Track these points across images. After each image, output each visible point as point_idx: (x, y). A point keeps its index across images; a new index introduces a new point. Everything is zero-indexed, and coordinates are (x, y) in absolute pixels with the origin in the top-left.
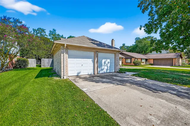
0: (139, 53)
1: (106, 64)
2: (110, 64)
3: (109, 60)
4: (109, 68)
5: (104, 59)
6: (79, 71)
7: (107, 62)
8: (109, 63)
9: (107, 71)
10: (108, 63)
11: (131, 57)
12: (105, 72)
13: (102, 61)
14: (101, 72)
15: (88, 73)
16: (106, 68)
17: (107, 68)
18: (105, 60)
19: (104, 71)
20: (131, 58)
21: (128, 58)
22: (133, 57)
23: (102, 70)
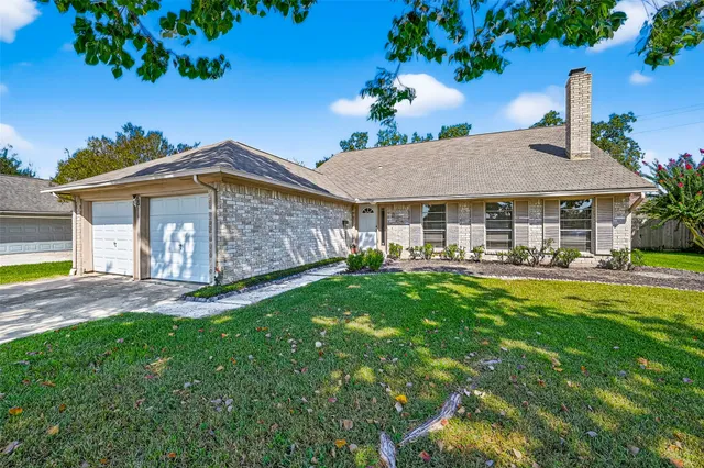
1: (178, 245)
4: (189, 262)
5: (171, 222)
6: (109, 261)
7: (181, 236)
8: (191, 241)
9: (181, 274)
10: (187, 238)
12: (176, 277)
13: (162, 229)
14: (160, 275)
16: (178, 259)
17: (181, 260)
18: (176, 225)
19: (170, 271)
23: (164, 266)
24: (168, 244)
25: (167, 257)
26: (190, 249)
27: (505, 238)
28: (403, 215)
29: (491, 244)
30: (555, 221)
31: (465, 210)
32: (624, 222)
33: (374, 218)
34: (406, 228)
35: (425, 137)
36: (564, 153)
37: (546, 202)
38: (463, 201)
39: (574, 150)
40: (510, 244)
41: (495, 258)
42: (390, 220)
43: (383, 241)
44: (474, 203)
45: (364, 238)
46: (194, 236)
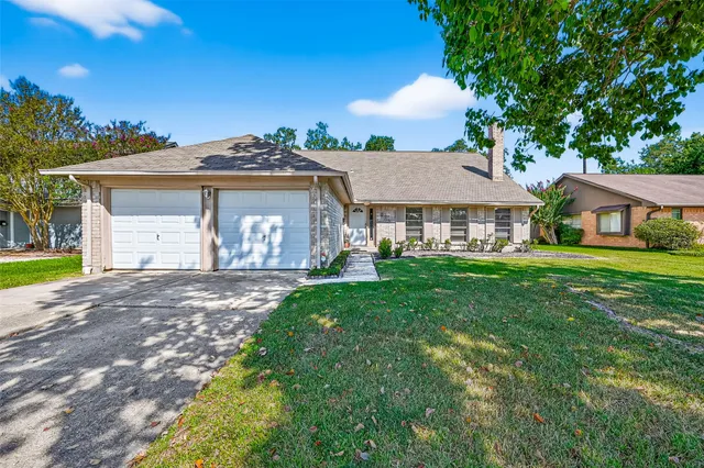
0: (678, 173)
1: (260, 236)
2: (285, 236)
3: (277, 220)
4: (276, 251)
5: (253, 214)
6: (146, 256)
7: (266, 227)
8: (279, 231)
9: (264, 263)
10: (273, 229)
11: (626, 203)
12: (258, 266)
13: (238, 221)
14: (235, 264)
15: (180, 264)
16: (260, 248)
17: (265, 249)
18: (259, 218)
19: (250, 260)
20: (628, 206)
21: (607, 210)
22: (639, 202)
23: (241, 256)
24: (247, 235)
25: (246, 247)
26: (277, 238)
27: (462, 234)
28: (390, 214)
29: (453, 238)
30: (491, 222)
31: (437, 212)
32: (526, 223)
33: (363, 216)
34: (392, 226)
35: (355, 144)
36: (488, 175)
37: (487, 208)
38: (436, 206)
39: (494, 174)
40: (465, 239)
41: (458, 248)
42: (379, 218)
43: (371, 236)
44: (444, 207)
45: (356, 234)
46: (282, 228)
